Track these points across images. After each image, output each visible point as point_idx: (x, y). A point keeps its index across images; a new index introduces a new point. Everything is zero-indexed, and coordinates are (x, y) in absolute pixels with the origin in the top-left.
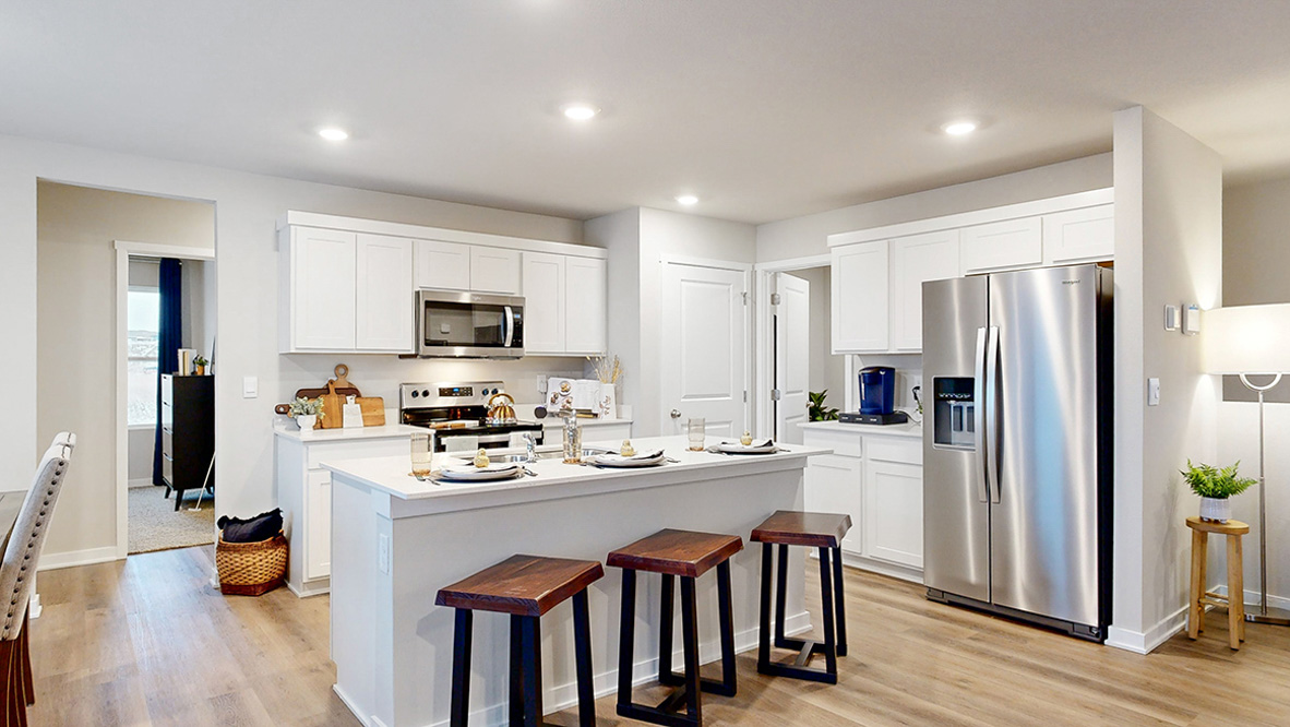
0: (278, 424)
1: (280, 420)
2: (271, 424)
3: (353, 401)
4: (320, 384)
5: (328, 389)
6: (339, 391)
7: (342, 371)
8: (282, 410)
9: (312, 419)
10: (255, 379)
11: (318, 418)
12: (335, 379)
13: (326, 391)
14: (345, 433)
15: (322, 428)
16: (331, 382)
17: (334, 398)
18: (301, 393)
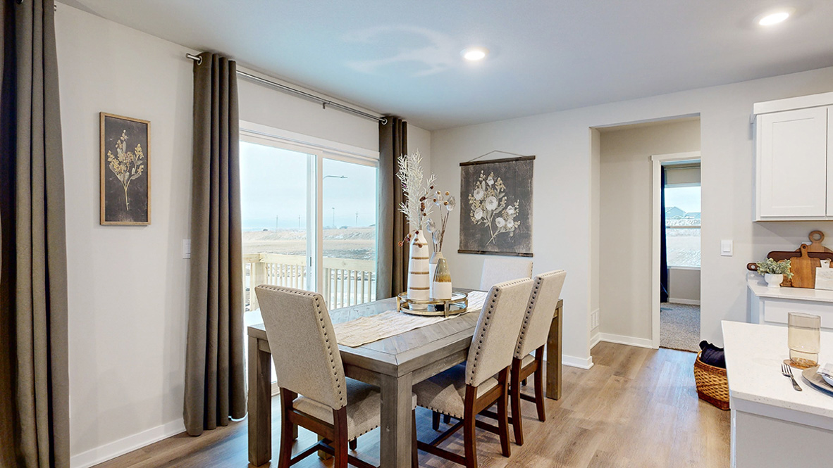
0: (751, 278)
1: (753, 275)
2: (745, 278)
3: (828, 265)
4: (793, 248)
5: (801, 252)
6: (812, 255)
7: (817, 236)
8: (753, 267)
9: (780, 278)
10: (731, 242)
11: (785, 277)
12: (808, 243)
13: (798, 254)
14: (817, 295)
15: (792, 286)
16: (804, 246)
17: (806, 262)
18: (771, 255)
